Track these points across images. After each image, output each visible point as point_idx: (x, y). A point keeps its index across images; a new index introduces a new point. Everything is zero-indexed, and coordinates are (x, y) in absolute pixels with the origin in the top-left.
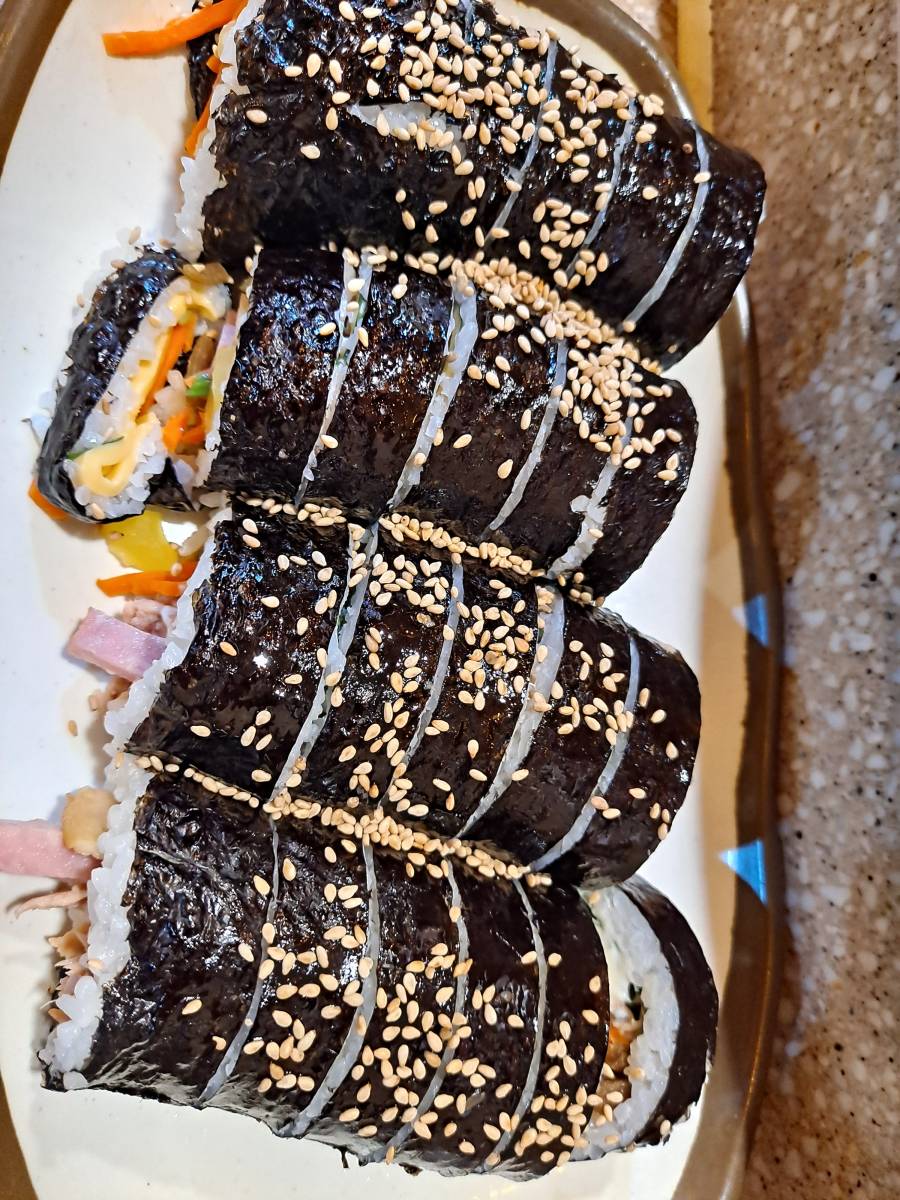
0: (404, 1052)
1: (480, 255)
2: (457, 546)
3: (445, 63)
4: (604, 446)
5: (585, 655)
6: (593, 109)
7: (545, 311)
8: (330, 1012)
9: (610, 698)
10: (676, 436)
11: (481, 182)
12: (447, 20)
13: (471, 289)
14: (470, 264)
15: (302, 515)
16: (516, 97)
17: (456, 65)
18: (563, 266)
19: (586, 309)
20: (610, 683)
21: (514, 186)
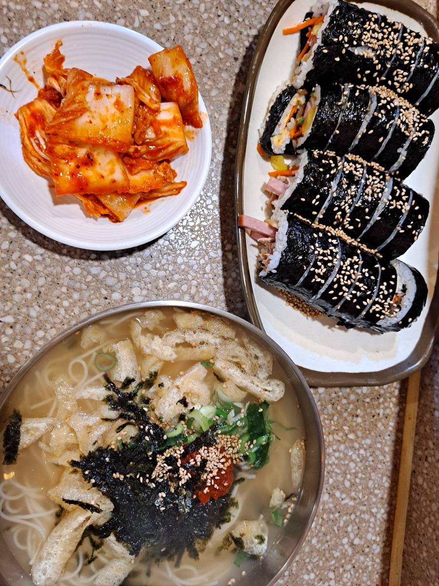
0: (346, 277)
1: (377, 85)
2: (365, 163)
3: (373, 35)
4: (407, 134)
5: (398, 190)
6: (412, 44)
7: (394, 99)
8: (330, 264)
9: (404, 202)
10: (428, 132)
11: (380, 65)
12: (374, 23)
13: (375, 93)
14: (374, 87)
15: (325, 153)
16: (391, 43)
17: (376, 35)
18: (399, 87)
19: (405, 99)
20: (404, 198)
21: (389, 66)
